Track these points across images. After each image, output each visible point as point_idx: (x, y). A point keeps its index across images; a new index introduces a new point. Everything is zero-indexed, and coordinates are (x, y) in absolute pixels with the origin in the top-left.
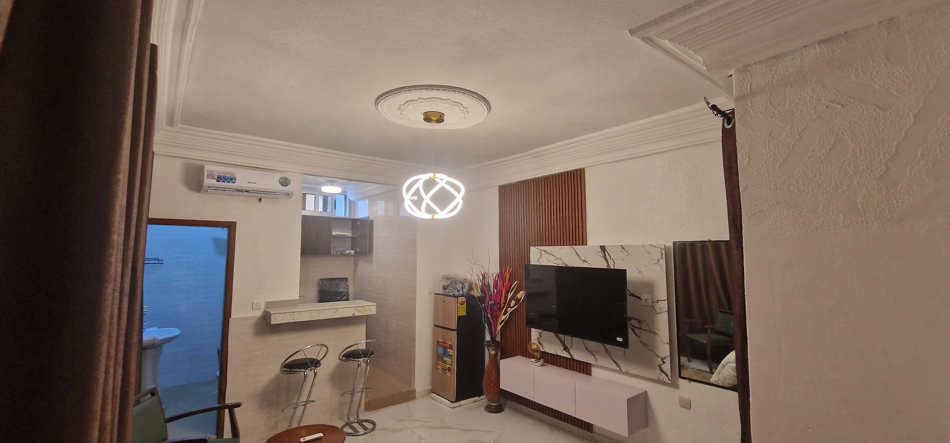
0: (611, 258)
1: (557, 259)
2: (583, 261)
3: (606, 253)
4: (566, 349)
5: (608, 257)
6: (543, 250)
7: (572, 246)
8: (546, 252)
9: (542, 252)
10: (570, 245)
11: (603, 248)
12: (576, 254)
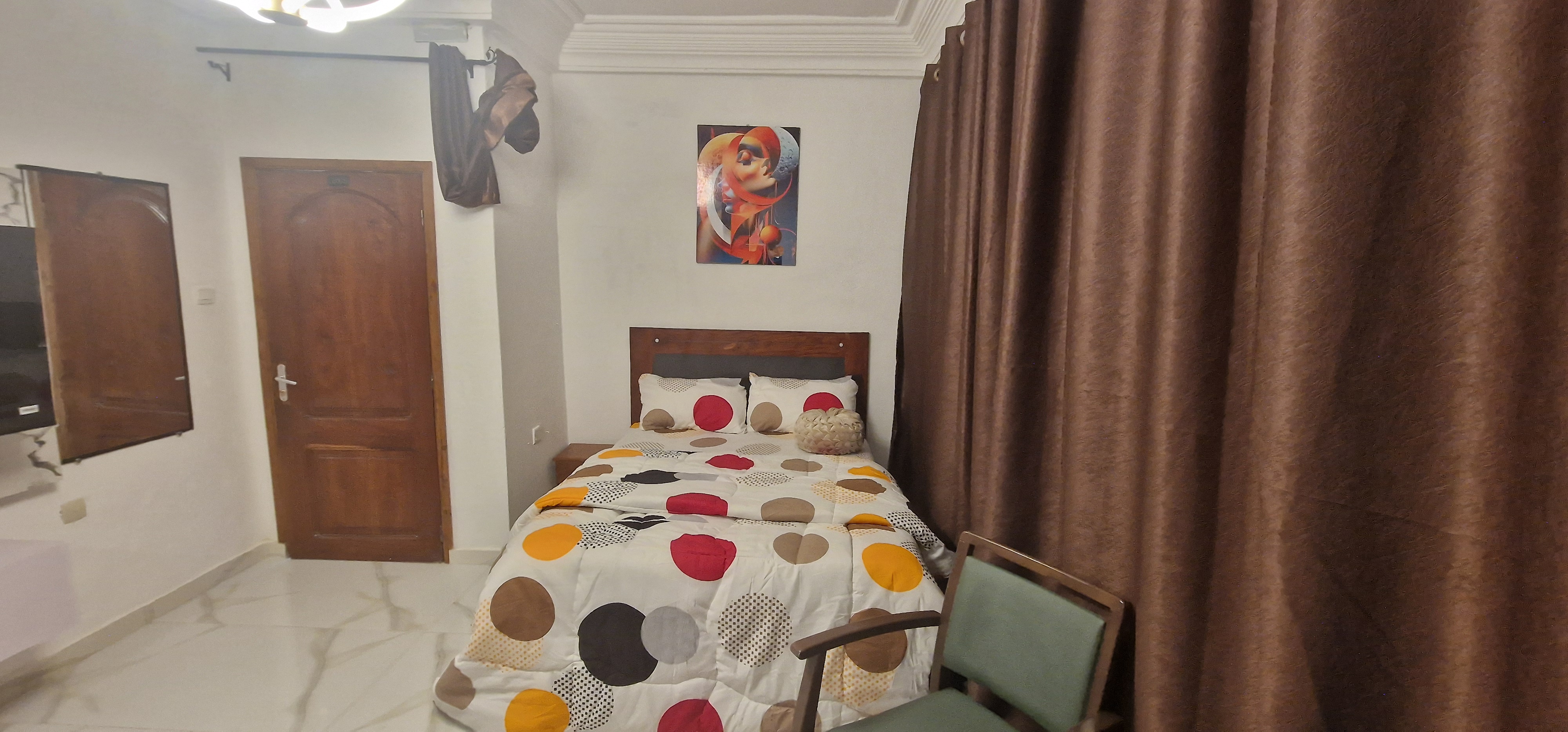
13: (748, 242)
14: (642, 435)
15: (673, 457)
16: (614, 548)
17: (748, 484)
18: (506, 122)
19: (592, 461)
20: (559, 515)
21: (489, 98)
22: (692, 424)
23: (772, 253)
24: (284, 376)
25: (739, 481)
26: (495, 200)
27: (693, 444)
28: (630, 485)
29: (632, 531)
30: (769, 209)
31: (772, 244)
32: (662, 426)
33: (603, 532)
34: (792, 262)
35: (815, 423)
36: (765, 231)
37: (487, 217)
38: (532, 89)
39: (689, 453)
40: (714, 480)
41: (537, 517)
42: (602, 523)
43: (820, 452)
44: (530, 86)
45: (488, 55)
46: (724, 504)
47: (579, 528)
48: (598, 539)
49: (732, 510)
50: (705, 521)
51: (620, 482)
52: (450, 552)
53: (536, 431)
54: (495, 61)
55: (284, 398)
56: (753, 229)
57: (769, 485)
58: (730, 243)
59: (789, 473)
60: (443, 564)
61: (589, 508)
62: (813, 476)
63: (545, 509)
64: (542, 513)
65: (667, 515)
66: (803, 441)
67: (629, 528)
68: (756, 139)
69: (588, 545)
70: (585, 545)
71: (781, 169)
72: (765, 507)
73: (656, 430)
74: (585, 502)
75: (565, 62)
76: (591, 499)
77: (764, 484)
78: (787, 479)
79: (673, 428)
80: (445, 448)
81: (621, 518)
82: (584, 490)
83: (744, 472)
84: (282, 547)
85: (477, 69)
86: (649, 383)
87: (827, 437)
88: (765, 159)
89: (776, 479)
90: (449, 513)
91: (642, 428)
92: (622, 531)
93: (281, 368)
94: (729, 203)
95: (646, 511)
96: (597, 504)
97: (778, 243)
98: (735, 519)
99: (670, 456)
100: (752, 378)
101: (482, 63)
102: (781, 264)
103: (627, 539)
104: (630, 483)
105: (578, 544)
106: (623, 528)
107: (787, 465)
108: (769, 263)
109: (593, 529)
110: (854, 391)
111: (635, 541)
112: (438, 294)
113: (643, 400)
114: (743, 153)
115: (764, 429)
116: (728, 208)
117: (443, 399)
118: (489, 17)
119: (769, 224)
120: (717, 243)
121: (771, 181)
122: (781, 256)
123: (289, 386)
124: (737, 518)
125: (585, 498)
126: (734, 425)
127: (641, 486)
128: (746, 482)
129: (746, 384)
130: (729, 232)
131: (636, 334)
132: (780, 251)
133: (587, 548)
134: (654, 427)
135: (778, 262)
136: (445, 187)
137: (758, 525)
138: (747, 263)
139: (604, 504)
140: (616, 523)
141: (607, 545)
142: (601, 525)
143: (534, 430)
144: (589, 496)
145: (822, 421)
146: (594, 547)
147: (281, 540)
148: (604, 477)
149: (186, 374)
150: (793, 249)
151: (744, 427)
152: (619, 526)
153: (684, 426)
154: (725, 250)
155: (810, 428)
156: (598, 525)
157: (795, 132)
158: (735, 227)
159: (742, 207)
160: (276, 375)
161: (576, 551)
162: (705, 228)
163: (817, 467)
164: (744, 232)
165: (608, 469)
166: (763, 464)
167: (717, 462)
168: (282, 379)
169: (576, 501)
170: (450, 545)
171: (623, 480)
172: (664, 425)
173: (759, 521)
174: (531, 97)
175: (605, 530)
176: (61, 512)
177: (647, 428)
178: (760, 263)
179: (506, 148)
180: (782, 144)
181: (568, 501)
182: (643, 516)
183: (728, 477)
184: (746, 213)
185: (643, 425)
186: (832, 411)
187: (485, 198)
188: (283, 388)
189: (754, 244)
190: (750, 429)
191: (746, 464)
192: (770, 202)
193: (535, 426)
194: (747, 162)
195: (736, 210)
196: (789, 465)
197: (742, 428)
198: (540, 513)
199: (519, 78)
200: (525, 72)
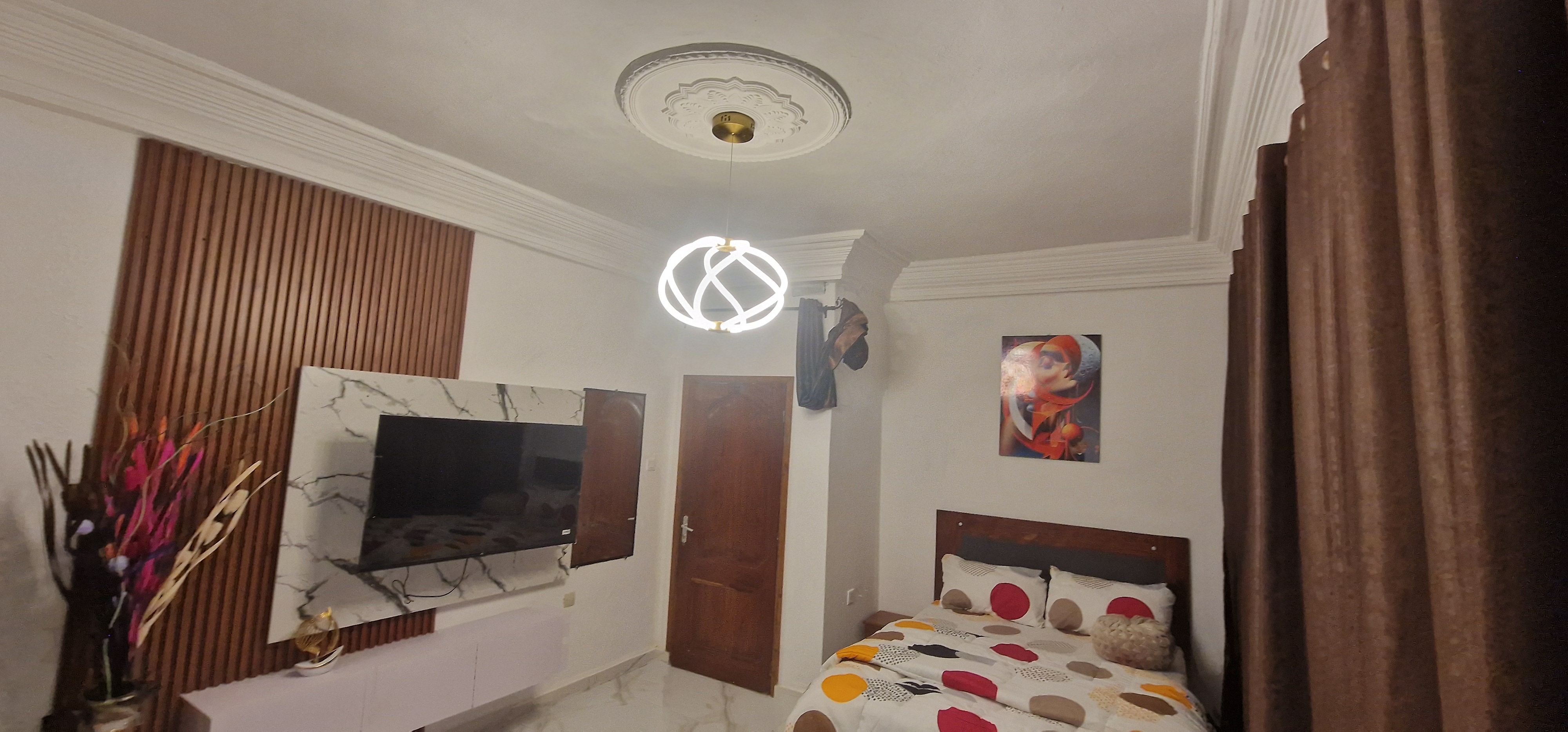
0: (512, 405)
1: (394, 402)
2: (460, 410)
3: (506, 397)
4: (392, 596)
5: (508, 405)
6: (351, 378)
7: (439, 378)
8: (361, 385)
9: (347, 384)
10: (431, 376)
11: (502, 389)
12: (445, 397)
13: (1049, 437)
14: (940, 612)
15: (961, 637)
16: (890, 704)
17: (1023, 675)
18: (844, 350)
19: (889, 628)
20: (853, 666)
21: (835, 332)
22: (989, 609)
23: (1073, 450)
24: (687, 524)
25: (1017, 671)
26: (833, 404)
27: (986, 629)
28: (914, 654)
29: (909, 694)
30: (1070, 409)
31: (1074, 441)
32: (960, 607)
33: (885, 689)
34: (1095, 458)
35: (1112, 628)
36: (1066, 429)
37: (827, 416)
38: (864, 327)
39: (978, 636)
40: (992, 665)
41: (837, 665)
42: (886, 682)
43: (1118, 661)
44: (863, 322)
45: (837, 302)
46: (995, 688)
47: (865, 680)
48: (879, 693)
49: (1000, 695)
50: (974, 701)
51: (906, 648)
52: (775, 687)
53: (851, 594)
54: (842, 307)
55: (684, 540)
56: (1054, 427)
57: (1044, 681)
58: (1031, 439)
59: (1070, 674)
60: (769, 697)
61: (877, 666)
62: (1099, 683)
63: (845, 659)
64: (842, 663)
65: (940, 685)
66: (1099, 646)
67: (906, 691)
68: (1056, 347)
69: (871, 697)
70: (868, 696)
71: (1083, 372)
72: (1035, 701)
73: (955, 610)
74: (874, 660)
75: (896, 293)
76: (880, 658)
77: (1039, 678)
78: (1065, 679)
79: (971, 611)
80: (781, 596)
81: (902, 681)
82: (875, 649)
83: (1024, 664)
84: (667, 655)
85: (829, 312)
86: (951, 562)
87: (1124, 646)
88: (1066, 363)
89: (1053, 676)
90: (778, 652)
91: (941, 606)
92: (900, 692)
93: (686, 518)
94: (1031, 403)
95: (924, 679)
96: (884, 664)
97: (1080, 440)
98: (1005, 705)
99: (958, 635)
100: (1054, 572)
101: (833, 308)
102: (1083, 461)
103: (903, 700)
104: (915, 651)
105: (863, 694)
106: (902, 689)
107: (1072, 666)
108: (1071, 459)
109: (878, 685)
110: (1170, 601)
111: (910, 701)
112: (788, 473)
113: (945, 579)
114: (1044, 358)
115: (1063, 627)
116: (1030, 407)
117: (783, 556)
118: (840, 277)
119: (1071, 422)
120: (1018, 438)
121: (1072, 383)
122: (1083, 452)
123: (688, 532)
124: (1006, 706)
125: (875, 657)
126: (1030, 618)
127: (923, 656)
128: (1022, 673)
129: (1047, 577)
130: (1031, 429)
131: (943, 517)
132: (1082, 448)
133: (869, 699)
134: (953, 607)
135: (1081, 459)
136: (800, 397)
137: (1026, 716)
138: (1048, 458)
139: (889, 665)
140: (897, 684)
141: (885, 700)
142: (886, 684)
143: (848, 592)
144: (878, 656)
145: (1121, 627)
146: (874, 700)
147: (668, 649)
148: (895, 642)
149: (635, 515)
150: (1097, 447)
151: (1042, 621)
152: (899, 687)
153: (980, 610)
154: (1027, 444)
155: (1106, 633)
156: (882, 683)
157: (1096, 339)
158: (1037, 424)
159: (1043, 406)
160: (682, 523)
161: (860, 700)
162: (1008, 426)
163: (1105, 674)
164: (1045, 429)
165: (900, 636)
166: (1046, 660)
167: (1001, 649)
168: (685, 527)
169: (867, 658)
170: (776, 681)
171: (910, 648)
172: (961, 606)
173: (1027, 713)
174: (863, 331)
175: (887, 688)
176: (564, 599)
177: (947, 606)
178: (1062, 458)
179: (843, 366)
180: (1083, 349)
181: (861, 656)
182: (921, 684)
183: (1006, 665)
184: (1048, 412)
185: (943, 603)
186: (1136, 619)
187: (827, 402)
188: (685, 534)
189: (1055, 441)
190: (1048, 624)
191: (1030, 657)
192: (1071, 401)
193: (850, 589)
194: (1048, 367)
195: (1037, 408)
196: (1075, 667)
197: (1039, 621)
198: (840, 662)
199: (855, 318)
200: (862, 313)
